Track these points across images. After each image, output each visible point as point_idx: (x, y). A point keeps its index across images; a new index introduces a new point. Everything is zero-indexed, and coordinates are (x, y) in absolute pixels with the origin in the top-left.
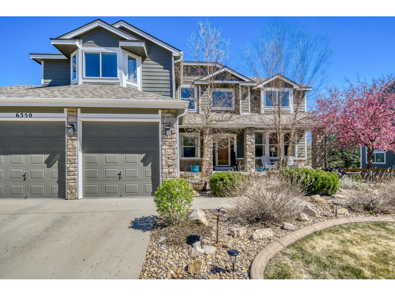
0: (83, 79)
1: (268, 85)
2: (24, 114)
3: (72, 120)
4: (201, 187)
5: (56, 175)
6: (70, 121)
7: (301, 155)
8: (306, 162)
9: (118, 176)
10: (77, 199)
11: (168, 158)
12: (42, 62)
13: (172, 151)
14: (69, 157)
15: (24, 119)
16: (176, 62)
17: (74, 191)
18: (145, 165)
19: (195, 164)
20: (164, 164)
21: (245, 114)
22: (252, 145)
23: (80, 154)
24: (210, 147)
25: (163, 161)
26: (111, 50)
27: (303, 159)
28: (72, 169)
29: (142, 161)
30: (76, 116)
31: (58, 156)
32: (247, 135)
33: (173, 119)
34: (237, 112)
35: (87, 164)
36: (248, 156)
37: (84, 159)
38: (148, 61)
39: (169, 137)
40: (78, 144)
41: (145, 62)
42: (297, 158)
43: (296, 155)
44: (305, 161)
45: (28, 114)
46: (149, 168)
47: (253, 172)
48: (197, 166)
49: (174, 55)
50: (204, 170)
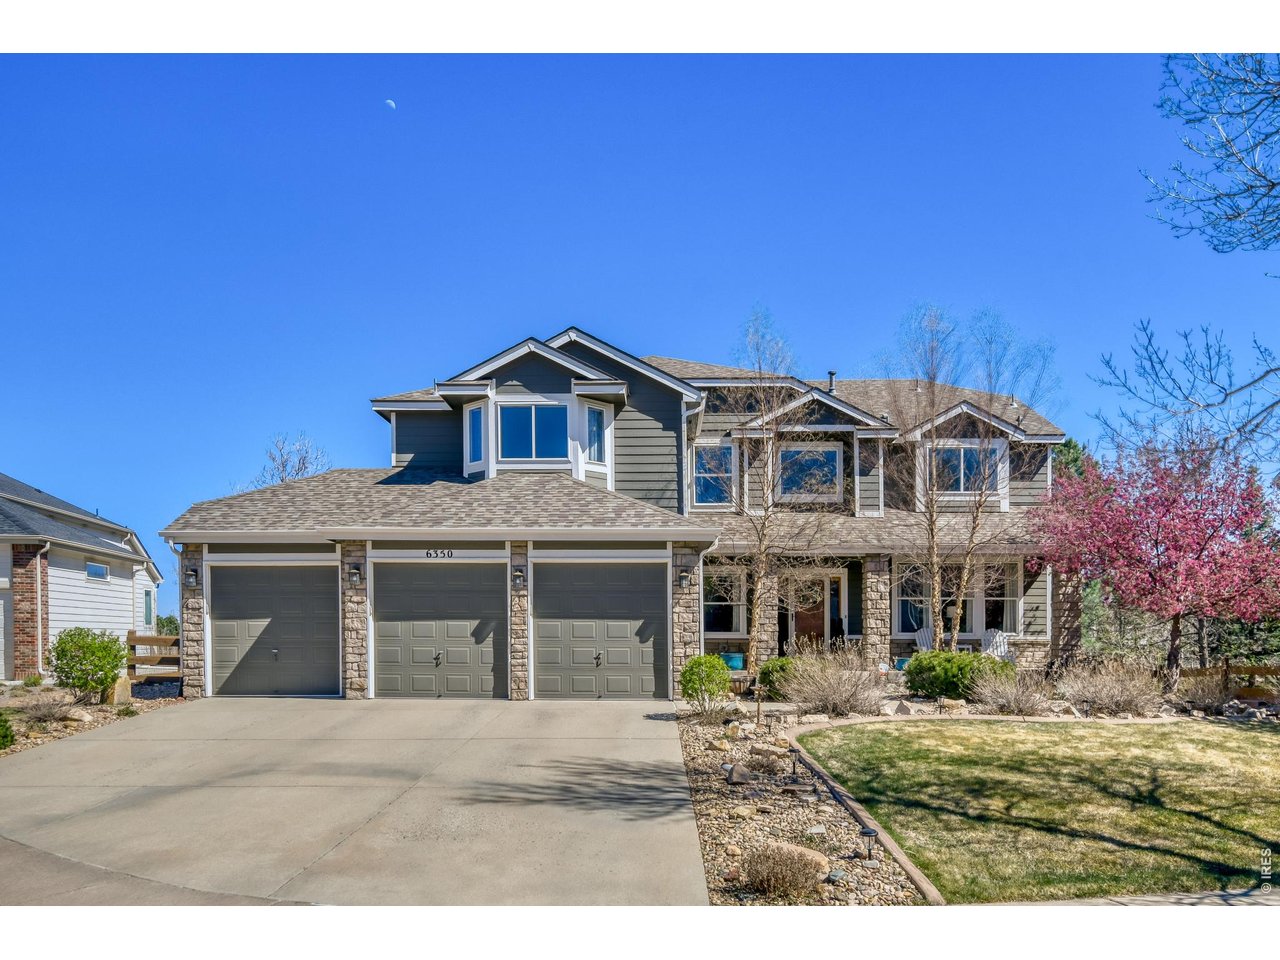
0: (498, 462)
1: (939, 432)
2: (439, 551)
3: (519, 561)
4: (744, 687)
5: (490, 659)
6: (516, 563)
7: (1032, 628)
8: (1048, 648)
9: (595, 661)
10: (528, 699)
11: (685, 630)
12: (393, 417)
13: (691, 616)
14: (515, 627)
15: (440, 559)
16: (691, 412)
17: (522, 685)
18: (642, 642)
19: (732, 649)
20: (676, 639)
21: (869, 513)
22: (881, 599)
23: (531, 620)
24: (772, 606)
25: (675, 634)
26: (555, 400)
27: (1041, 638)
28: (519, 647)
29: (637, 634)
30: (526, 555)
31: (493, 624)
32: (869, 575)
33: (692, 557)
34: (846, 508)
35: (542, 637)
36: (872, 628)
37: (537, 628)
38: (629, 412)
39: (687, 591)
40: (528, 603)
41: (621, 415)
42: (1021, 637)
43: (1021, 627)
44: (1045, 645)
45: (446, 551)
46: (648, 647)
47: (884, 671)
48: (737, 655)
49: (685, 399)
50: (752, 659)
